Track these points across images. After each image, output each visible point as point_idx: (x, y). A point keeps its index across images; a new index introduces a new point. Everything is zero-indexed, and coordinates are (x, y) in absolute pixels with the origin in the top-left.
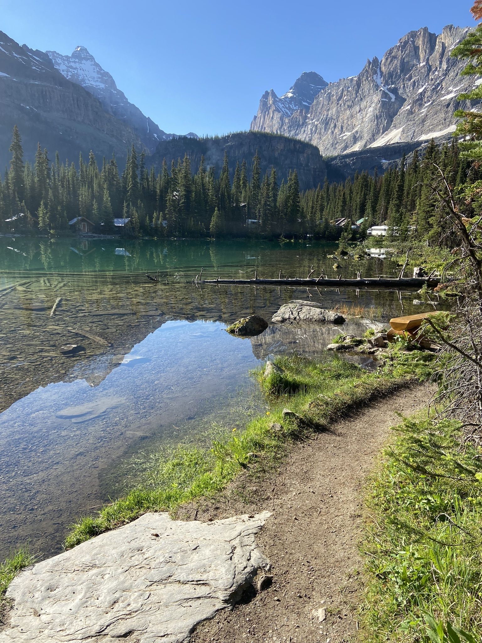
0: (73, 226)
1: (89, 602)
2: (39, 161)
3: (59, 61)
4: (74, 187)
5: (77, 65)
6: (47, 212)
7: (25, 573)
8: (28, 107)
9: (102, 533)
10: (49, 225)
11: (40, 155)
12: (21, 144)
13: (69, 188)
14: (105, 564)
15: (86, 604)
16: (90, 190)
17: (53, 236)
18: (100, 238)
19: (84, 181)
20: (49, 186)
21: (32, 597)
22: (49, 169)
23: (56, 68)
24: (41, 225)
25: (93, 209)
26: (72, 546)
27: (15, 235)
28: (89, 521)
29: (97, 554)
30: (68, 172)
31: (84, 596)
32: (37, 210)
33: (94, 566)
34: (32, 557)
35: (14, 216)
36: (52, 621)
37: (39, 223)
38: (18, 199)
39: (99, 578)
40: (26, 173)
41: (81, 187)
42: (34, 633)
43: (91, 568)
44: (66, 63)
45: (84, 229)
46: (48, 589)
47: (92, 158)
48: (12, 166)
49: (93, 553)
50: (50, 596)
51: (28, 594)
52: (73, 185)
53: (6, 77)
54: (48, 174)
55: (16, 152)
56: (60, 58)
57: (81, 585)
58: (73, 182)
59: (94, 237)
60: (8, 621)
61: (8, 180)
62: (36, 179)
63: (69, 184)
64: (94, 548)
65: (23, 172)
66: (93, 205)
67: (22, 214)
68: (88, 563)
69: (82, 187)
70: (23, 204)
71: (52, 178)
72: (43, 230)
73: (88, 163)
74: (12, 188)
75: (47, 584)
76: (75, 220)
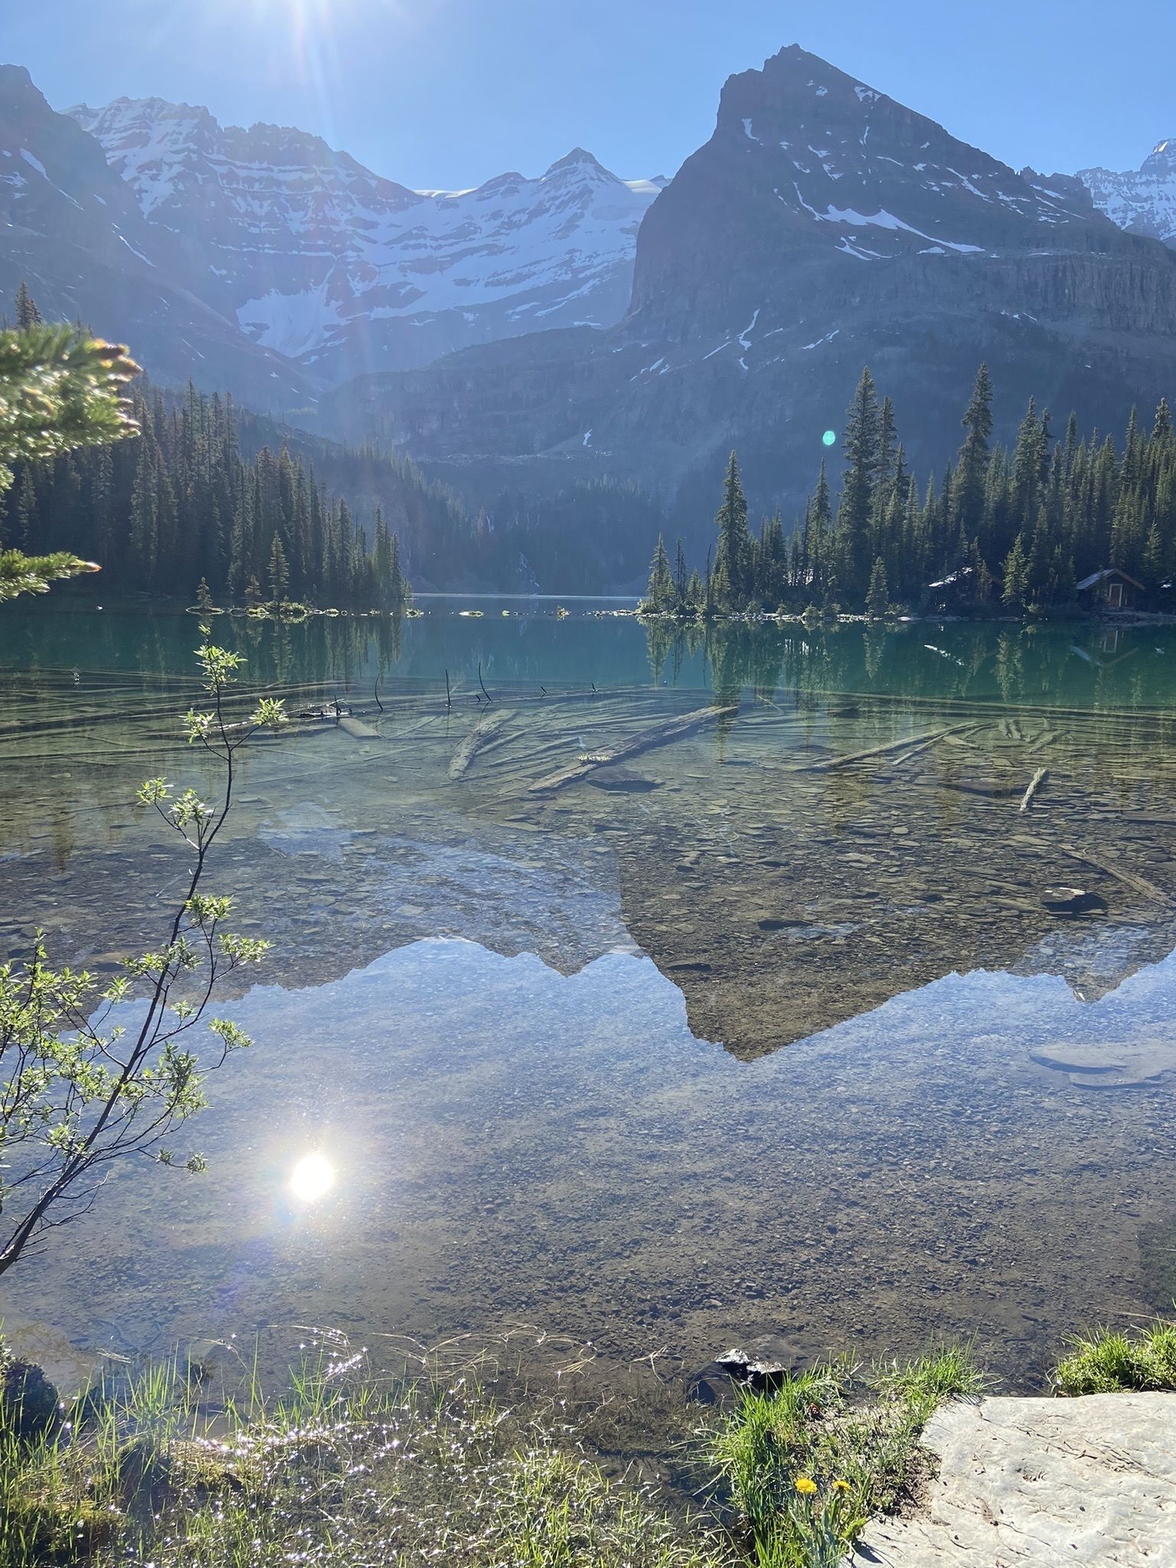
0: (1089, 592)
1: (1123, 1552)
2: (1025, 441)
3: (1107, 188)
4: (1102, 497)
5: (1154, 189)
6: (1026, 563)
7: (963, 1407)
8: (1016, 316)
9: (1153, 1390)
10: (1028, 592)
11: (1030, 426)
12: (990, 405)
13: (1091, 498)
14: (1165, 1472)
15: (1114, 1551)
16: (1146, 501)
17: (1032, 619)
18: (1154, 623)
19: (1134, 477)
20: (1040, 500)
21: (979, 1471)
22: (1047, 458)
23: (1096, 209)
24: (1008, 591)
25: (1145, 548)
26: (1072, 1390)
27: (947, 618)
28: (1120, 1344)
29: (1144, 1439)
30: (1094, 461)
31: (1109, 1530)
32: (1004, 558)
33: (1135, 1465)
34: (978, 1376)
35: (950, 573)
36: (1027, 1552)
37: (1004, 590)
38: (964, 535)
39: (1149, 1502)
40: (991, 471)
41: (1122, 493)
42: (984, 1559)
43: (1126, 1466)
44: (1125, 189)
45: (1115, 599)
46: (1019, 1471)
47: (1162, 418)
48: (962, 460)
49: (1134, 1431)
50: (1022, 1488)
51: (970, 1460)
52: (1102, 491)
53: (975, 254)
54: (1044, 469)
55: (976, 427)
56: (1109, 182)
57: (1103, 1499)
58: (1103, 484)
59: (1139, 620)
60: (924, 1502)
61: (948, 491)
62: (1013, 485)
63: (1091, 490)
64: (1135, 1420)
65: (985, 470)
66: (1147, 538)
67: (968, 570)
68: (1119, 1450)
69: (1125, 494)
70: (975, 545)
71: (1052, 478)
72: (1011, 604)
73: (1149, 431)
74: (956, 511)
75: (1017, 1458)
76: (1094, 578)
